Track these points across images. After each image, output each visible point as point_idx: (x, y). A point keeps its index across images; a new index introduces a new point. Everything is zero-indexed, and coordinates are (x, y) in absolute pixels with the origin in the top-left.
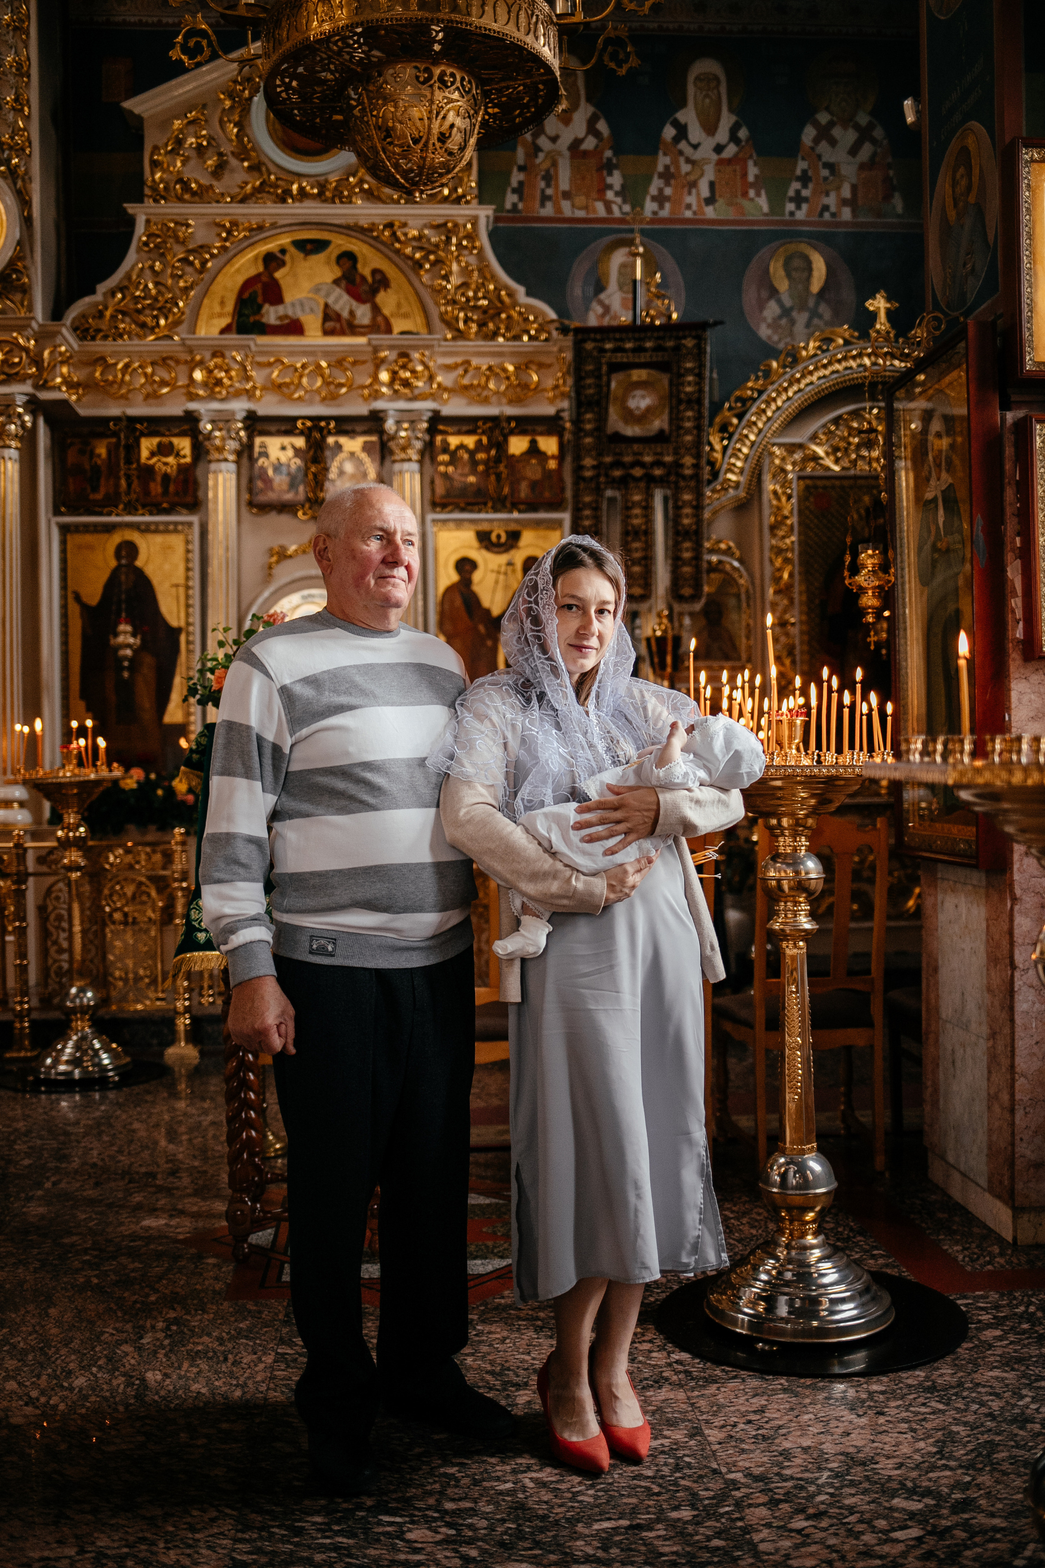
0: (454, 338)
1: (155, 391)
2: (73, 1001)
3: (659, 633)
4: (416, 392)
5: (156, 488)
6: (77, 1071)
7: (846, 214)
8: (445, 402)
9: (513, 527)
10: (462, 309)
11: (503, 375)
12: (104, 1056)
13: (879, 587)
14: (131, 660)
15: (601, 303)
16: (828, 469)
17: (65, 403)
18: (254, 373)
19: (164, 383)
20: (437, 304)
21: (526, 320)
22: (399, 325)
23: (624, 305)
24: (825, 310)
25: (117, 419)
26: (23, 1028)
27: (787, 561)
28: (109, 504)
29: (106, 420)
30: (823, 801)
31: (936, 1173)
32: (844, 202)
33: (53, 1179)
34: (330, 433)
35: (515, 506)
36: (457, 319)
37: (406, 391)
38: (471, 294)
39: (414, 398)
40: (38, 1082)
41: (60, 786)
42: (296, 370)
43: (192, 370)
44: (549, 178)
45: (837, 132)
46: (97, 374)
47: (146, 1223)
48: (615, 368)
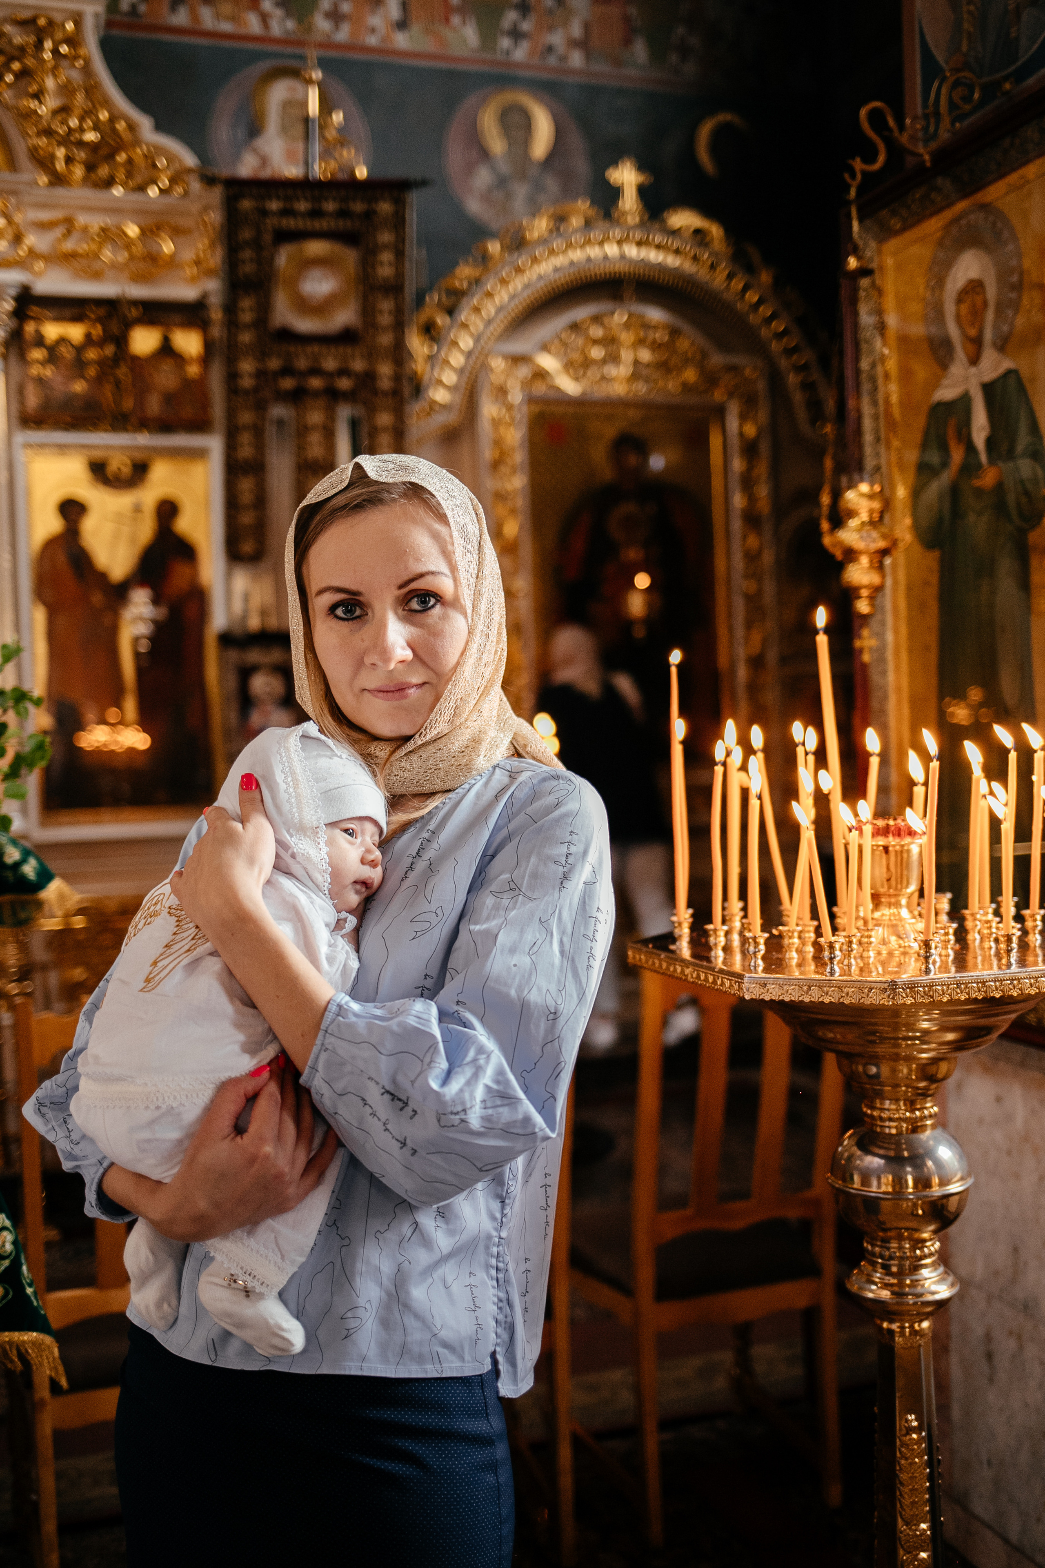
0: (51, 184)
7: (576, 59)
8: (38, 274)
9: (138, 456)
10: (59, 144)
11: (121, 240)
15: (255, 152)
16: (562, 390)
20: (25, 135)
21: (154, 166)
23: (291, 154)
24: (552, 184)
27: (511, 510)
32: (573, 43)
35: (144, 424)
36: (52, 157)
38: (73, 123)
48: (284, 237)
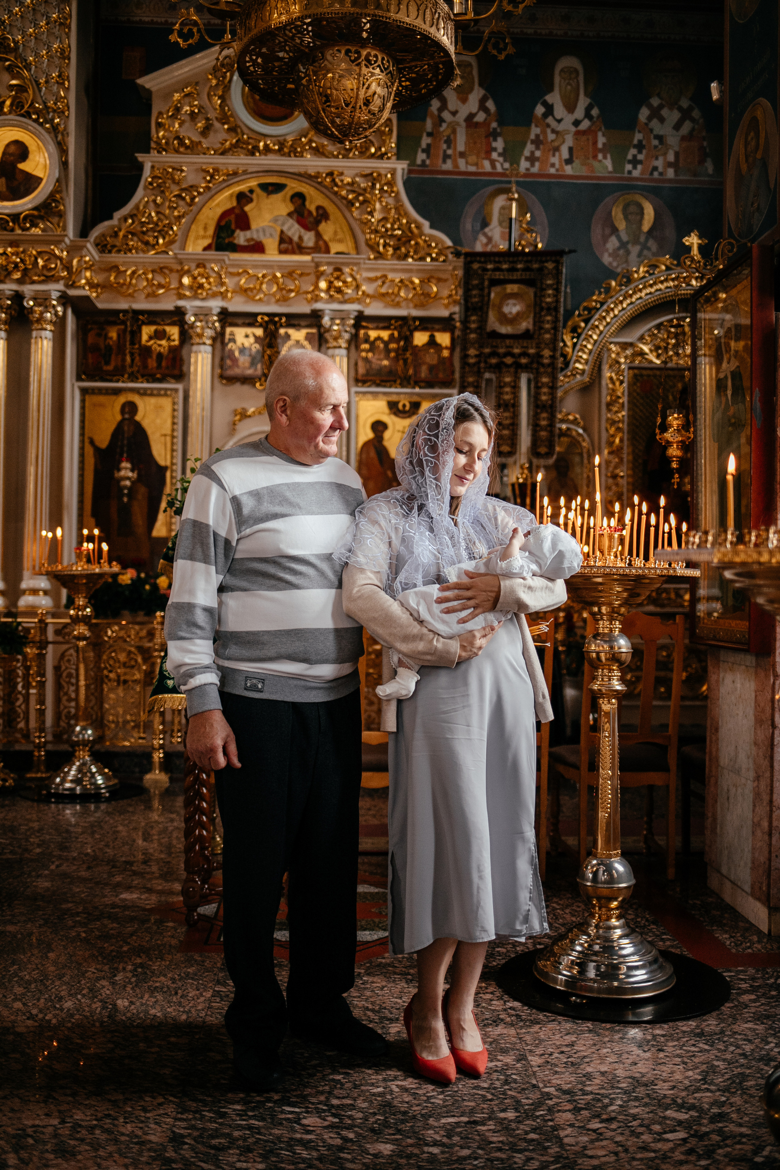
0: (375, 258)
1: (154, 292)
2: (77, 736)
3: (521, 481)
4: (346, 297)
5: (152, 363)
6: (78, 788)
7: (670, 173)
8: (368, 305)
9: (415, 399)
10: (382, 237)
11: (411, 286)
12: (99, 778)
13: (681, 441)
14: (130, 489)
15: (485, 235)
16: (651, 362)
17: (87, 298)
18: (227, 280)
19: (160, 286)
20: (364, 233)
21: (430, 246)
22: (335, 248)
23: (502, 237)
24: (652, 245)
25: (125, 312)
26: (41, 756)
27: (618, 429)
28: (117, 374)
29: (117, 312)
30: (633, 594)
31: (714, 882)
32: (670, 165)
33: (57, 863)
34: (281, 326)
35: (417, 383)
36: (378, 244)
37: (339, 296)
38: (389, 226)
39: (345, 302)
40: (50, 795)
41: (74, 576)
42: (258, 278)
43: (181, 277)
44: (449, 142)
45: (665, 112)
46: (112, 278)
47: (123, 896)
48: (494, 283)
